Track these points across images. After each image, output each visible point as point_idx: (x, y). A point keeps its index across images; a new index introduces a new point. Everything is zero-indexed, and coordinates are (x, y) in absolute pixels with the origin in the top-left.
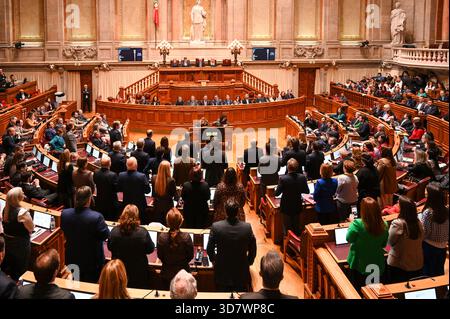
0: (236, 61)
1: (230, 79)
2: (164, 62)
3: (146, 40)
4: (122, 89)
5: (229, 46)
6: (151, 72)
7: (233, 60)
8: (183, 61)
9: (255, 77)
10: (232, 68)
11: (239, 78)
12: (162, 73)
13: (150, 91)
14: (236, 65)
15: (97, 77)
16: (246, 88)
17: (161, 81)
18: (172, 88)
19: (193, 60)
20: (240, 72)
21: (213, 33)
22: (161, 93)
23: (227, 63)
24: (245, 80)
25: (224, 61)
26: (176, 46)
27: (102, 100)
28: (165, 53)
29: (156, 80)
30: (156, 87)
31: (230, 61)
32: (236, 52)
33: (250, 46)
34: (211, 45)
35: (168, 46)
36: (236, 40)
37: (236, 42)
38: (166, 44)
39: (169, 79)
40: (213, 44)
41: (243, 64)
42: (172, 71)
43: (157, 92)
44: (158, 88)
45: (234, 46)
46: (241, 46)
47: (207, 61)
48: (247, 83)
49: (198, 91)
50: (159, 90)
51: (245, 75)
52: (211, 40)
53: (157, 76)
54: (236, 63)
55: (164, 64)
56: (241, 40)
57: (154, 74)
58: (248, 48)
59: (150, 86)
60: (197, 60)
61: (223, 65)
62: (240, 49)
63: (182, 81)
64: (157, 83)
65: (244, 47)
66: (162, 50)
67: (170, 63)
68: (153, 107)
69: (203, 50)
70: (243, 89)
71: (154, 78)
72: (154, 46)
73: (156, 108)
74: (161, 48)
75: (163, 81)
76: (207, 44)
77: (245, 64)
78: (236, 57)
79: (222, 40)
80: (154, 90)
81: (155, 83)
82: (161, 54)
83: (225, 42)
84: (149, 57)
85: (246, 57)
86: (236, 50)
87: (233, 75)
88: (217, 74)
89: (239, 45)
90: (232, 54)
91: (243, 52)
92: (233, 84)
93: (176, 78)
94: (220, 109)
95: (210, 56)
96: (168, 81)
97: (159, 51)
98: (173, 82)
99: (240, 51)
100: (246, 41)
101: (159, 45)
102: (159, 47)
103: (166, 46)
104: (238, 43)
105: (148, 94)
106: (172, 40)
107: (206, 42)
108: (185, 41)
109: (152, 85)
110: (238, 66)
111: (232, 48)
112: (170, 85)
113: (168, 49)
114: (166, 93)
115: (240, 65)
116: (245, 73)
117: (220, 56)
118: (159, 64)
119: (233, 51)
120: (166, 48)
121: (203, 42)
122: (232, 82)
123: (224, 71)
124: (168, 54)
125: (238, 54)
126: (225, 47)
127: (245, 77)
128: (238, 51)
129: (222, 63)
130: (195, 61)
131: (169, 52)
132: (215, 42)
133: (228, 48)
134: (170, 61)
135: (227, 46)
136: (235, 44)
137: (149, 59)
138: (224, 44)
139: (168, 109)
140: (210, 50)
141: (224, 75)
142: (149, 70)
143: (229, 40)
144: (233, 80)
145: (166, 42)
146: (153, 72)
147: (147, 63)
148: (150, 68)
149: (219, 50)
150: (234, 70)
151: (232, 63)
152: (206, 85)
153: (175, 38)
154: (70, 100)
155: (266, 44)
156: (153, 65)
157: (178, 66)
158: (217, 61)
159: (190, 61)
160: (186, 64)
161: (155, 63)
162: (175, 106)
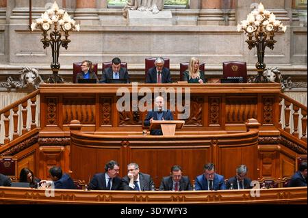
0: (261, 67)
1: (243, 118)
2: (55, 67)
5: (244, 23)
6: (15, 98)
7: (251, 66)
10: (251, 88)
11: (269, 118)
12: (48, 99)
14: (261, 78)
17: (44, 123)
18: (77, 141)
19: (137, 65)
20: (271, 100)
22: (45, 157)
23: (233, 72)
24: (286, 123)
25: (228, 68)
26: (88, 23)
28: (56, 41)
29: (31, 119)
30: (32, 140)
31: (243, 68)
32: (261, 41)
34: (188, 23)
35: (67, 21)
36: (261, 7)
37: (261, 13)
38: (61, 17)
39: (69, 115)
40: (194, 19)
41: (279, 76)
42: (76, 94)
43: (34, 153)
44: (36, 141)
45: (257, 23)
46: (277, 23)
47: (178, 67)
48: (292, 131)
49: (151, 151)
50: (41, 148)
51: (288, 106)
52: (188, 7)
53: (33, 108)
54: (261, 73)
55: (55, 73)
56: (276, 7)
57: (24, 102)
58: (296, 30)
59: (15, 137)
60: (150, 63)
61: (223, 79)
62: (272, 32)
63: (106, 123)
64: (33, 127)
65: (284, 29)
66: (49, 33)
67: (72, 73)
68: (24, 193)
69: (166, 38)
70: (279, 147)
71: (25, 113)
72: (25, 24)
73: (30, 197)
74: (46, 27)
75: (52, 123)
76: (179, 18)
77: (285, 77)
78: (261, 57)
79: (220, 8)
80: (25, 148)
81: (28, 127)
82: (46, 44)
83: (229, 15)
84: (12, 54)
85: (288, 55)
86: (261, 34)
87: (252, 107)
88: (206, 105)
89: (273, 21)
90: (250, 48)
91: (282, 43)
92: (252, 132)
93: (90, 115)
94: (217, 199)
95: (187, 52)
96: (67, 121)
97: (40, 37)
98: (79, 125)
99: (272, 38)
100: (291, 12)
101: (39, 21)
102: (40, 26)
103: (61, 22)
104: (267, 17)
105: (8, 158)
106: (77, 7)
107: (174, 14)
108: (114, 11)
109: (19, 132)
110: (267, 81)
111: (250, 30)
112: (71, 134)
113: (67, 32)
114: (60, 155)
115: (272, 78)
116: (288, 101)
117: (214, 52)
118: (40, 75)
119: (254, 39)
120: (59, 28)
121: (167, 14)
122: (249, 127)
123: (227, 94)
124: (65, 44)
125: (267, 48)
126: (231, 28)
127: (287, 112)
128: (268, 38)
129: (222, 73)
130: (143, 66)
131: (69, 38)
132: (199, 15)
133: (239, 29)
134: (72, 67)
135: (236, 25)
136: (260, 18)
137: (11, 60)
138: (227, 18)
139: (65, 199)
140: (185, 37)
141: (227, 108)
142: (9, 91)
143: (242, 7)
144: (253, 121)
145: (61, 11)
146: (23, 96)
147: (6, 72)
148: (13, 87)
149: (211, 37)
150: (256, 94)
151: (248, 73)
152: (173, 136)
156: (22, 78)
157: (94, 81)
158: (206, 67)
159: (129, 67)
160: (116, 76)
161: (27, 71)
162: (86, 190)
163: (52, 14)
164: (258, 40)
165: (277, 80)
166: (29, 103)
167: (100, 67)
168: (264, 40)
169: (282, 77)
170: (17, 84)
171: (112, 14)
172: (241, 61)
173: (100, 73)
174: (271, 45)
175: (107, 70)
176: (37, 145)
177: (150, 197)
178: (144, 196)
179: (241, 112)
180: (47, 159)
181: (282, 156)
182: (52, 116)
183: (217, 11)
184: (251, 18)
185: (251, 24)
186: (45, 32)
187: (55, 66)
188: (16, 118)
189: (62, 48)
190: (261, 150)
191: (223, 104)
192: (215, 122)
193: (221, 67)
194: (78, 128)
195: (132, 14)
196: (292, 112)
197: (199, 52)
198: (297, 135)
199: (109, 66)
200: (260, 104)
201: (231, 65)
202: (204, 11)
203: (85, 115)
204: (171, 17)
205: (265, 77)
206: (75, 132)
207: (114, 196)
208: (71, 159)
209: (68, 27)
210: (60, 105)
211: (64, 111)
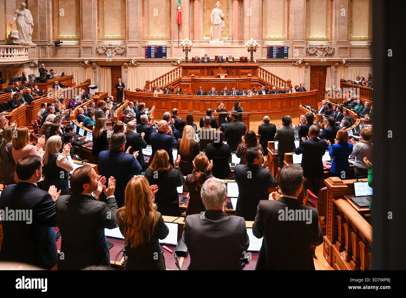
0: (252, 58)
1: (246, 74)
3: (170, 39)
4: (148, 83)
5: (246, 44)
6: (174, 68)
7: (249, 58)
9: (269, 73)
10: (249, 64)
11: (255, 74)
12: (184, 68)
13: (174, 84)
14: (252, 61)
15: (126, 72)
16: (262, 82)
17: (183, 75)
18: (193, 81)
19: (212, 58)
20: (256, 68)
21: (230, 34)
23: (243, 60)
24: (260, 76)
25: (241, 58)
26: (197, 44)
27: (131, 91)
28: (187, 50)
29: (178, 75)
30: (179, 81)
31: (246, 58)
32: (252, 50)
33: (265, 46)
34: (229, 45)
35: (190, 44)
36: (252, 39)
37: (252, 41)
38: (188, 42)
39: (191, 73)
40: (231, 43)
41: (258, 61)
42: (193, 66)
43: (180, 85)
44: (180, 81)
45: (251, 44)
46: (257, 44)
47: (226, 58)
48: (262, 78)
49: (217, 84)
50: (182, 83)
51: (261, 70)
52: (229, 40)
53: (180, 71)
54: (252, 60)
55: (187, 60)
56: (257, 39)
57: (177, 69)
58: (263, 47)
59: (174, 80)
60: (216, 57)
61: (240, 62)
62: (255, 47)
63: (203, 75)
64: (180, 77)
65: (259, 46)
66: (184, 47)
67: (191, 60)
68: (176, 96)
69: (222, 49)
70: (258, 83)
71: (177, 73)
72: (177, 45)
73: (179, 98)
74: (183, 45)
75: (185, 75)
76: (226, 43)
77: (260, 62)
78: (252, 54)
79: (239, 40)
80: (177, 84)
81: (178, 77)
82: (184, 51)
83: (242, 42)
84: (173, 54)
85: (261, 55)
86: (252, 47)
87: (249, 70)
88: (235, 70)
90: (248, 52)
91: (258, 50)
92: (249, 78)
93: (197, 73)
94: (238, 98)
95: (228, 54)
96: (190, 75)
97: (182, 49)
98: (194, 76)
99: (255, 49)
100: (261, 41)
101: (182, 43)
102: (182, 45)
103: (188, 44)
104: (254, 42)
105: (172, 87)
106: (193, 40)
107: (224, 42)
108: (205, 41)
109: (175, 79)
110: (254, 62)
111: (248, 46)
112: (192, 79)
113: (190, 47)
114: (188, 86)
115: (256, 62)
116: (261, 69)
117: (237, 54)
118: (182, 61)
119: (250, 49)
120: (188, 45)
121: (222, 42)
122: (248, 76)
123: (241, 66)
124: (190, 51)
125: (254, 52)
126: (242, 46)
127: (261, 72)
128: (254, 49)
129: (239, 60)
130: (214, 58)
131: (191, 49)
132: (232, 42)
133: (245, 46)
134: (192, 58)
135: (244, 45)
136: (251, 43)
137: (173, 56)
138: (241, 43)
139: (190, 98)
140: (228, 49)
141: (241, 70)
142: (172, 66)
143: (246, 40)
144: (249, 75)
145: (188, 40)
146: (176, 67)
147: (171, 60)
148: (173, 65)
149: (236, 49)
150: (251, 66)
151: (248, 60)
152: (224, 79)
153: (196, 36)
154: (102, 91)
155: (280, 44)
156: (176, 62)
157: (199, 62)
158: (234, 58)
159: (210, 59)
160: (206, 61)
161: (178, 60)
162: (196, 95)
163: (186, 41)
164: (251, 49)
165: (257, 62)
166: (178, 69)
167: (201, 58)
168: (253, 49)
170: (175, 64)
171: (205, 42)
172: (246, 56)
173: (200, 60)
174: (255, 51)
175: (203, 59)
176: (180, 83)
177: (217, 97)
178: (215, 97)
179: (244, 72)
180: (184, 87)
181: (259, 86)
182: (185, 73)
183: (238, 41)
184: (248, 42)
185: (249, 44)
186: (183, 47)
187: (187, 58)
188: (174, 74)
189: (189, 52)
190: (252, 84)
191: (240, 69)
192: (237, 75)
193: (239, 58)
194: (194, 77)
195: (211, 42)
196: (262, 72)
197: (232, 54)
198: (264, 79)
199: (204, 58)
200: (252, 70)
201: (242, 57)
202: (233, 41)
203: (196, 73)
204: (223, 42)
205: (253, 61)
206: (193, 78)
207: (205, 97)
208: (191, 87)
209: (190, 45)
210: (188, 70)
211: (189, 72)
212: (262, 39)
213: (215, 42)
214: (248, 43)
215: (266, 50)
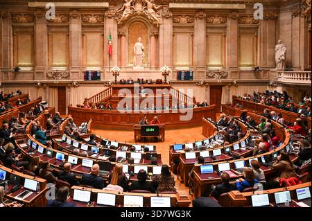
0: (166, 80)
2: (116, 81)
3: (103, 65)
4: (86, 100)
5: (161, 70)
6: (106, 88)
7: (163, 80)
8: (129, 80)
10: (163, 85)
12: (114, 88)
13: (106, 100)
14: (166, 83)
15: (70, 91)
17: (113, 94)
19: (136, 80)
21: (149, 61)
22: (113, 102)
23: (159, 82)
24: (172, 93)
25: (157, 80)
26: (124, 70)
27: (73, 106)
28: (116, 74)
29: (110, 93)
30: (110, 98)
32: (165, 74)
33: (175, 71)
34: (148, 70)
35: (119, 70)
36: (165, 66)
38: (117, 69)
45: (165, 70)
47: (145, 80)
52: (148, 66)
53: (110, 90)
56: (169, 66)
59: (106, 97)
60: (139, 79)
61: (157, 83)
64: (110, 95)
65: (171, 71)
66: (114, 72)
67: (120, 82)
69: (142, 73)
71: (108, 92)
72: (108, 70)
73: (110, 112)
75: (115, 94)
76: (145, 69)
79: (155, 66)
80: (108, 100)
84: (105, 77)
85: (172, 77)
86: (165, 72)
89: (168, 69)
90: (163, 76)
91: (170, 74)
95: (147, 77)
97: (112, 74)
99: (168, 73)
101: (112, 69)
102: (112, 71)
105: (104, 103)
106: (121, 66)
108: (130, 67)
111: (163, 71)
113: (119, 72)
116: (172, 88)
117: (154, 77)
118: (112, 82)
120: (117, 71)
121: (143, 68)
123: (157, 87)
126: (158, 71)
127: (172, 91)
131: (119, 74)
132: (150, 68)
134: (120, 80)
137: (105, 79)
138: (157, 68)
140: (147, 73)
142: (104, 87)
143: (161, 66)
146: (108, 88)
147: (104, 82)
148: (106, 85)
149: (153, 73)
150: (165, 87)
153: (123, 64)
154: (51, 106)
155: (187, 69)
156: (108, 83)
157: (125, 84)
158: (152, 80)
159: (134, 81)
160: (130, 82)
161: (109, 81)
163: (115, 68)
165: (169, 83)
167: (126, 80)
169: (171, 83)
172: (161, 79)
173: (126, 82)
174: (168, 75)
176: (111, 100)
188: (106, 93)
189: (117, 76)
195: (134, 68)
197: (150, 77)
212: (173, 66)
213: (137, 68)
214: (163, 69)
215: (176, 74)
